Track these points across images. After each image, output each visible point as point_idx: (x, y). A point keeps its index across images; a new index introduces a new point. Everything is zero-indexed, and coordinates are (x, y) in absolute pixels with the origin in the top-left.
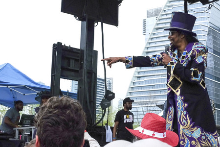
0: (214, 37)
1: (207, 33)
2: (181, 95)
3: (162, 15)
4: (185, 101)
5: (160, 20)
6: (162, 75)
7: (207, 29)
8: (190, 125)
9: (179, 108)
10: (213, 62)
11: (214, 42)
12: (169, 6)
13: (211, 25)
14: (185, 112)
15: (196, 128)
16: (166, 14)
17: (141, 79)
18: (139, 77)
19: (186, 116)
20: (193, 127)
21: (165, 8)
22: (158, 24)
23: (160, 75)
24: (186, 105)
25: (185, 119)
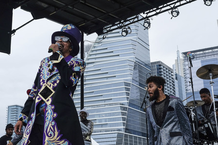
0: (140, 72)
1: (133, 67)
2: (52, 104)
3: (92, 51)
4: (54, 111)
5: (90, 55)
6: (92, 106)
7: (133, 64)
8: (57, 137)
9: (48, 118)
10: (139, 94)
11: (140, 76)
12: (99, 43)
13: (137, 60)
14: (53, 123)
15: (63, 141)
16: (96, 50)
19: (53, 127)
20: (60, 139)
21: (94, 44)
22: (88, 59)
23: (90, 106)
24: (55, 115)
25: (52, 130)
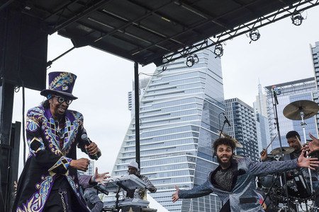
0: (211, 112)
1: (202, 107)
3: (150, 87)
5: (148, 92)
7: (202, 103)
10: (210, 141)
11: (211, 117)
12: (157, 76)
13: (207, 97)
16: (155, 86)
17: (126, 161)
18: (124, 160)
21: (152, 78)
22: (145, 97)
